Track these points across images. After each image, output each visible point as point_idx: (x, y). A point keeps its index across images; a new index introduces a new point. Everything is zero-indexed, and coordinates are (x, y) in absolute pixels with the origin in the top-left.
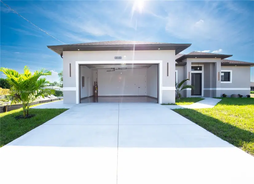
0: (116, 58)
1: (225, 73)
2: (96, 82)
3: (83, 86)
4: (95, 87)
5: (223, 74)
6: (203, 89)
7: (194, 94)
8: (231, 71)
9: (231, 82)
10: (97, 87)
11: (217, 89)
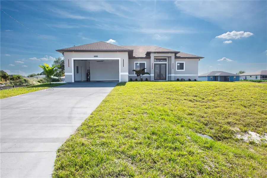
0: (95, 56)
1: (180, 63)
2: (89, 70)
3: (78, 72)
4: (88, 74)
5: (179, 65)
6: (167, 75)
7: (161, 79)
8: (184, 62)
9: (184, 70)
10: (90, 74)
11: (172, 75)
